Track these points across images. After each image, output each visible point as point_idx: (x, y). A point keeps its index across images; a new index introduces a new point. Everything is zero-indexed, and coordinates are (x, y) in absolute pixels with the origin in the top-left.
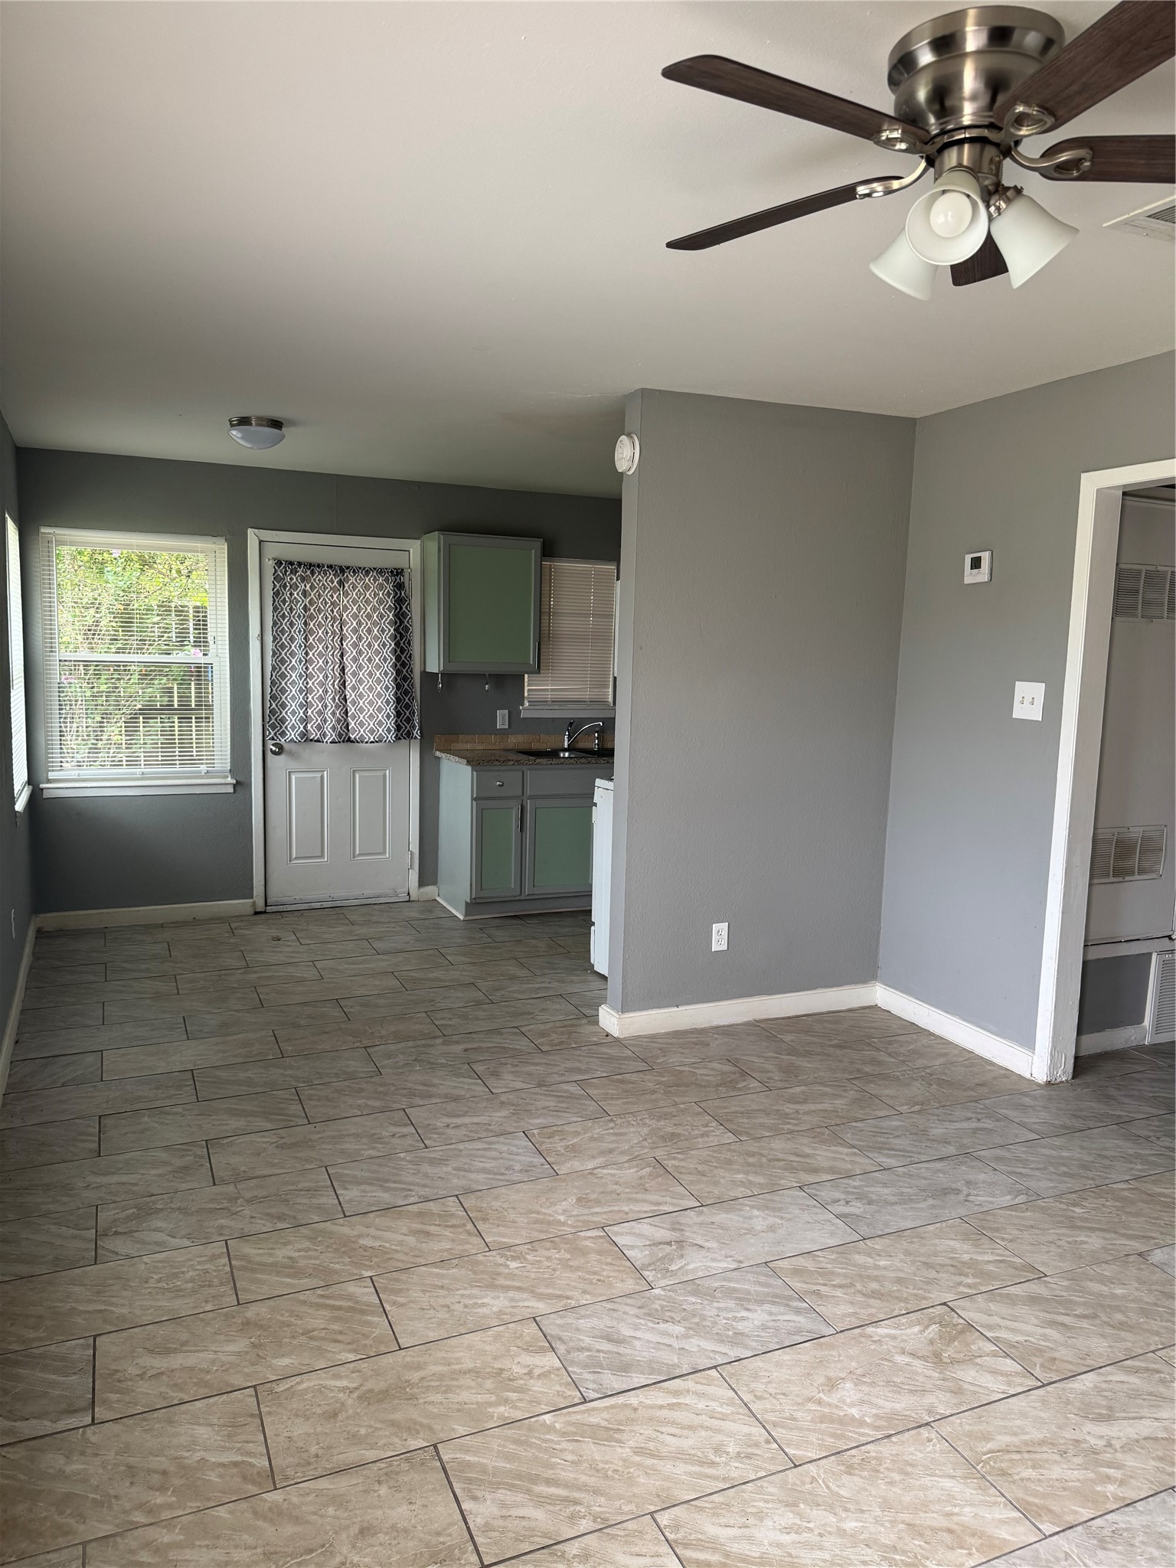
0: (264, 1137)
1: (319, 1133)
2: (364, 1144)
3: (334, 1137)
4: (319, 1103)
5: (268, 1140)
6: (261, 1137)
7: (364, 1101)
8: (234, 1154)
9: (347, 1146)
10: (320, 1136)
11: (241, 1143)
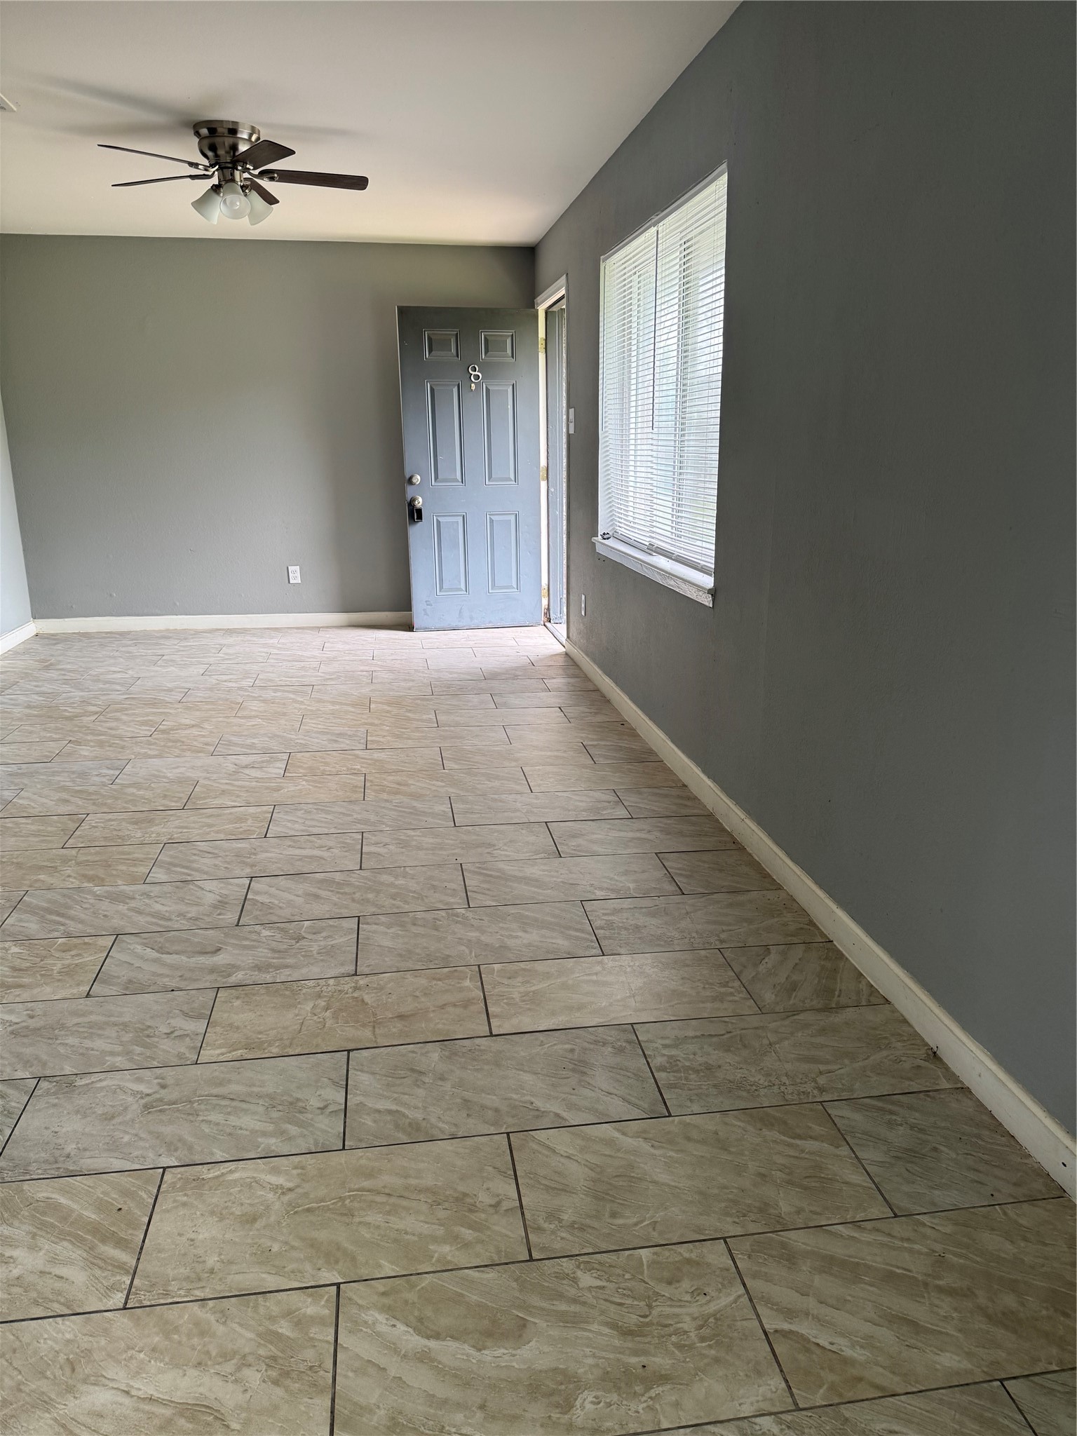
0: (506, 856)
1: (453, 854)
2: (416, 840)
3: (441, 849)
4: (446, 884)
5: (503, 853)
6: (509, 856)
7: (397, 883)
8: (533, 844)
9: (431, 840)
10: (453, 852)
11: (527, 852)
